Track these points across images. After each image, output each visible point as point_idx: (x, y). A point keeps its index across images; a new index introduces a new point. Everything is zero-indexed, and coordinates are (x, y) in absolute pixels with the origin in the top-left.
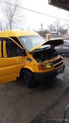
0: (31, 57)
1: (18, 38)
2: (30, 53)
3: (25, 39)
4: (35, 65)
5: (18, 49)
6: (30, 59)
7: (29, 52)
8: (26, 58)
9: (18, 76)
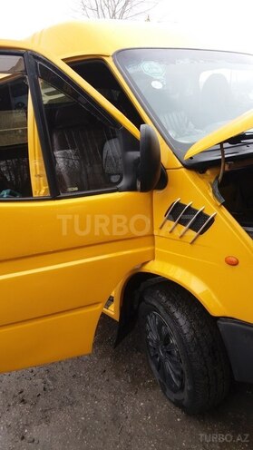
0: (199, 194)
1: (110, 62)
2: (197, 167)
3: (160, 70)
4: (234, 264)
5: (109, 139)
6: (191, 210)
7: (187, 156)
8: (162, 201)
9: (113, 311)
